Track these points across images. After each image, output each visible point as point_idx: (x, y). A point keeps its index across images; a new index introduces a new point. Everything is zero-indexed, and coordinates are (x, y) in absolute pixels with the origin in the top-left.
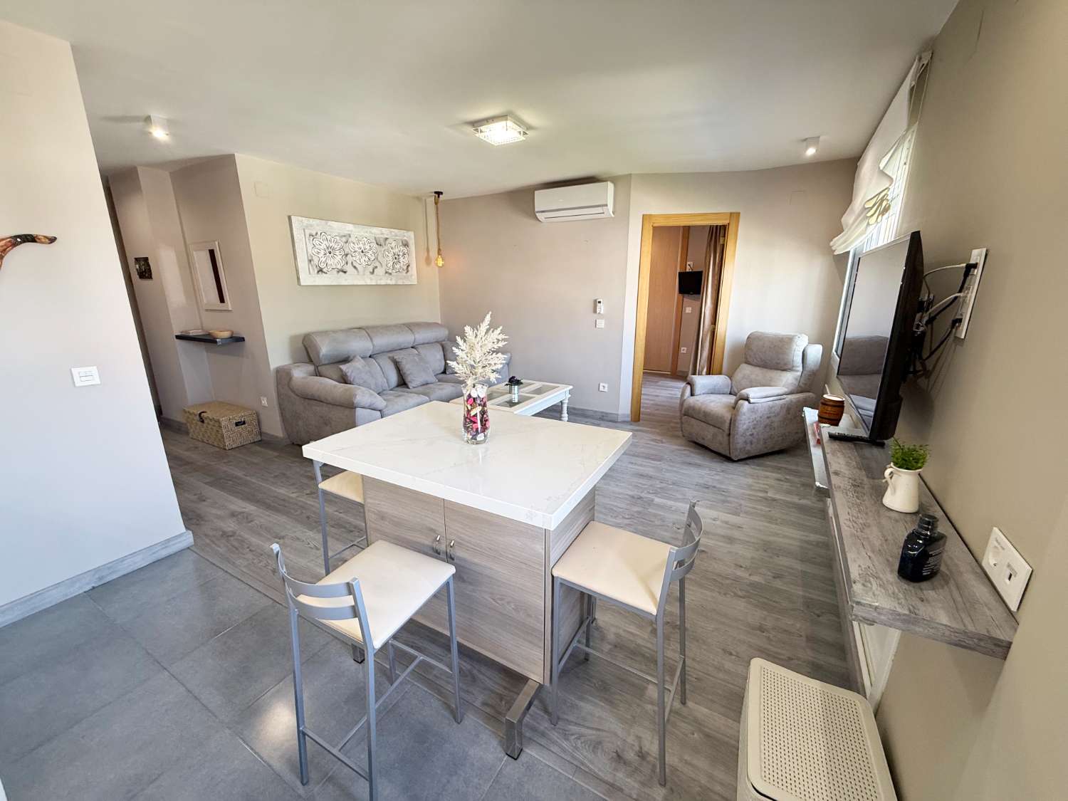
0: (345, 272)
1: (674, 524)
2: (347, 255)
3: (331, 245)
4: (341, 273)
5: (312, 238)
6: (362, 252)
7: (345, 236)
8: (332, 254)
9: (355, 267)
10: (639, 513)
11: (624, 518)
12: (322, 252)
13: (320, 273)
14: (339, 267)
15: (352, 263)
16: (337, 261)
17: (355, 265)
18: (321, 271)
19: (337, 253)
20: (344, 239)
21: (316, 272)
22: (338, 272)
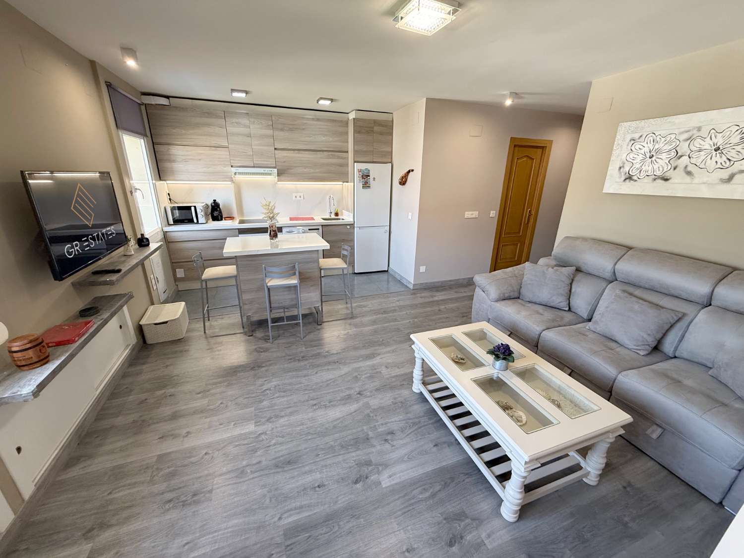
0: (666, 180)
1: (227, 406)
2: (681, 156)
3: (657, 147)
4: (660, 181)
5: (632, 142)
6: (717, 149)
7: (687, 132)
8: (654, 159)
9: (689, 173)
10: (261, 401)
11: (270, 389)
12: (641, 157)
13: (628, 180)
14: (658, 173)
15: (686, 167)
16: (661, 165)
17: (689, 169)
18: (630, 178)
19: (664, 156)
20: (686, 136)
21: (623, 178)
22: (655, 180)
